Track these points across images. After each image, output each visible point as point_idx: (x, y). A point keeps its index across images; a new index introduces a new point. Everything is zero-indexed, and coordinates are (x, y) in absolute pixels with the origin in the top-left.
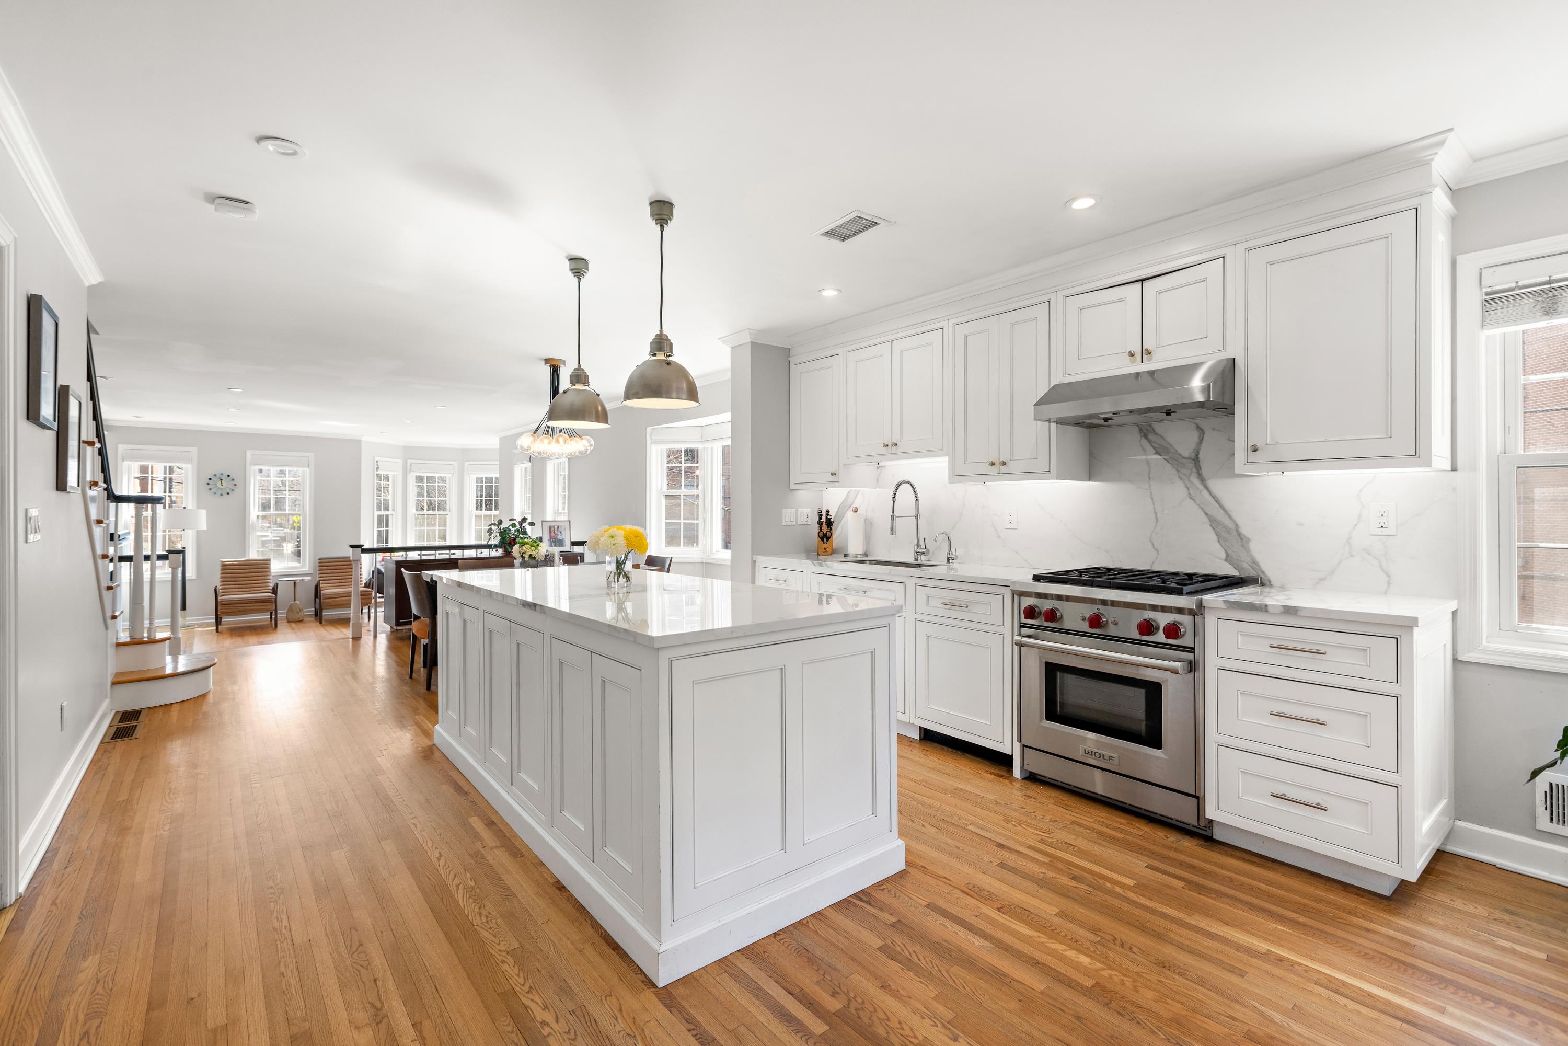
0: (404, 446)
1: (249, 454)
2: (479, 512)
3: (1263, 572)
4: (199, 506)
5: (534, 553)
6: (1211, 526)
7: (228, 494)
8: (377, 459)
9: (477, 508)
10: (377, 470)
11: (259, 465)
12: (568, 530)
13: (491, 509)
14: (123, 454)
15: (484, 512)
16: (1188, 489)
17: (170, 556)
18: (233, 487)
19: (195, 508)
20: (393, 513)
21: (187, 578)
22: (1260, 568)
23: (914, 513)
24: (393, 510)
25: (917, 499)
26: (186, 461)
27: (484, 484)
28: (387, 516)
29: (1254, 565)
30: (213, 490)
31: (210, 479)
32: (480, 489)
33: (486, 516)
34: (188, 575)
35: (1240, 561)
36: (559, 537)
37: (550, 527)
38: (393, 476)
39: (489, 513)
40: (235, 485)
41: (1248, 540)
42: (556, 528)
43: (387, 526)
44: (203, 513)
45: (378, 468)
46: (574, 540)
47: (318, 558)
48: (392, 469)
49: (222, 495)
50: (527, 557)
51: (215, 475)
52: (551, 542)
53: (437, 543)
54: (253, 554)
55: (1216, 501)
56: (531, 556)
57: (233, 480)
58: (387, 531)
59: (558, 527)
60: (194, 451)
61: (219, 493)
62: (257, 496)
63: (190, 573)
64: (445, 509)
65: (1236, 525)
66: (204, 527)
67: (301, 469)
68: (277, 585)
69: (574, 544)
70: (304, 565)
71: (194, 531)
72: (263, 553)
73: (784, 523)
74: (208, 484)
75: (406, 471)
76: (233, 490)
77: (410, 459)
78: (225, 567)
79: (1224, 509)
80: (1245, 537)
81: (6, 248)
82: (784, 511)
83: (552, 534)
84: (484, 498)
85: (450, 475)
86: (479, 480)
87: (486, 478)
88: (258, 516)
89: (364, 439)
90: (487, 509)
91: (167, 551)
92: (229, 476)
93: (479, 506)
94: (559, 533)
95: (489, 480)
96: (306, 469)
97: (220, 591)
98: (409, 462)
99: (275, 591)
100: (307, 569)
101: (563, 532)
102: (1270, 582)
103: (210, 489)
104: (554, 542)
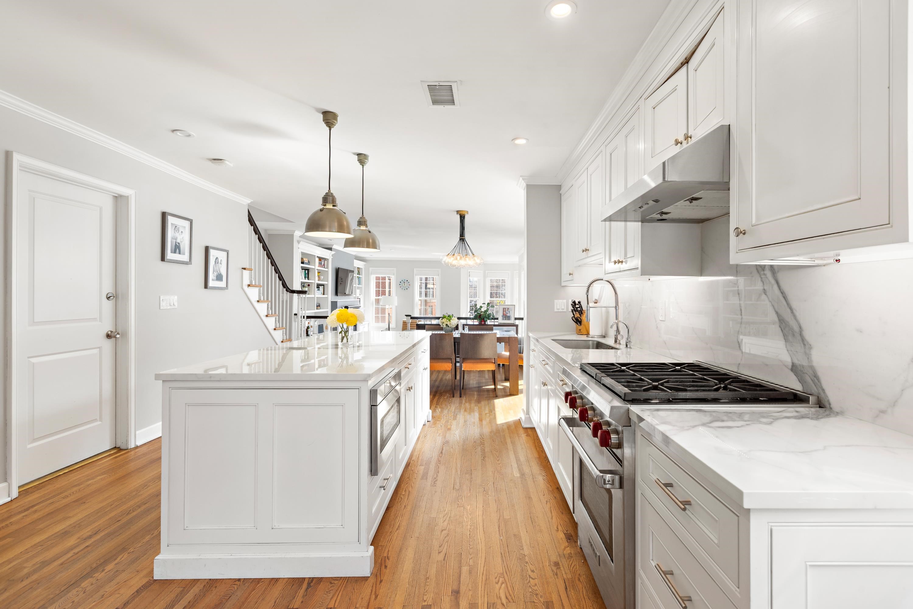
1: (415, 270)
3: (823, 390)
5: (448, 323)
6: (780, 327)
7: (407, 289)
11: (419, 275)
12: (513, 311)
14: (371, 272)
16: (763, 282)
18: (409, 286)
22: (821, 385)
23: (614, 305)
24: (479, 298)
25: (616, 293)
26: (392, 274)
28: (476, 301)
29: (815, 379)
30: (402, 287)
31: (401, 282)
35: (804, 373)
36: (508, 315)
37: (504, 308)
41: (810, 348)
42: (507, 309)
45: (470, 276)
46: (516, 317)
52: (503, 317)
53: (430, 315)
55: (784, 297)
57: (409, 282)
59: (508, 308)
60: (395, 269)
61: (404, 289)
62: (418, 290)
64: (505, 297)
65: (800, 327)
67: (436, 277)
69: (516, 319)
71: (395, 306)
73: (556, 310)
74: (400, 285)
75: (485, 277)
79: (791, 309)
80: (808, 342)
81: (130, 196)
82: (556, 301)
83: (504, 313)
85: (507, 279)
88: (419, 300)
94: (508, 313)
96: (438, 277)
98: (487, 272)
101: (510, 312)
102: (830, 404)
104: (505, 317)
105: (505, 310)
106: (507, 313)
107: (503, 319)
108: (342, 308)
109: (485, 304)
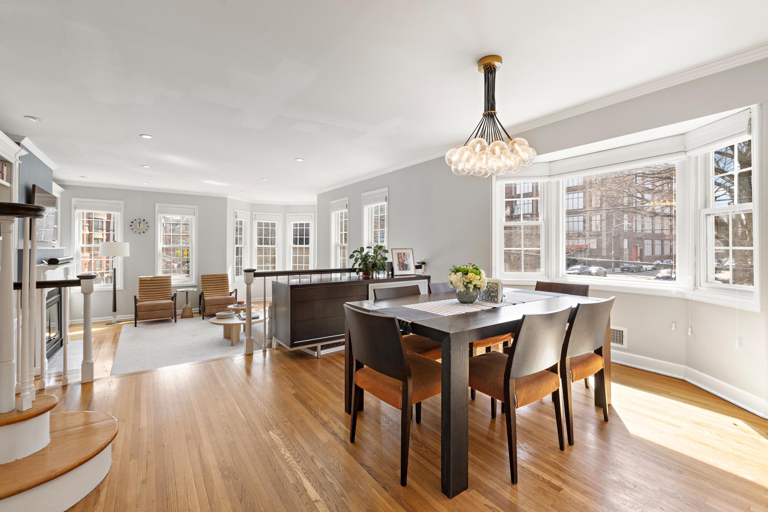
0: (251, 204)
1: (157, 205)
2: (295, 246)
4: (125, 241)
7: (144, 232)
8: (236, 211)
9: (294, 243)
10: (236, 218)
11: (164, 213)
13: (303, 244)
14: (75, 205)
15: (298, 246)
17: (82, 281)
18: (147, 228)
19: (122, 241)
20: (245, 246)
21: (117, 289)
24: (245, 244)
26: (117, 210)
27: (298, 228)
28: (241, 248)
30: (134, 230)
31: (132, 222)
32: (295, 231)
33: (299, 248)
34: (118, 287)
36: (406, 262)
37: (398, 254)
38: (245, 222)
39: (301, 246)
40: (148, 226)
42: (402, 254)
43: (241, 255)
44: (127, 245)
45: (236, 217)
47: (201, 275)
48: (244, 218)
49: (140, 233)
50: (471, 286)
51: (135, 220)
52: (400, 267)
54: (160, 273)
56: (475, 286)
57: (147, 223)
58: (241, 257)
59: (404, 254)
60: (122, 203)
61: (138, 232)
62: (162, 234)
63: (119, 286)
64: (274, 244)
66: (128, 254)
67: (190, 216)
68: (175, 294)
70: (192, 280)
71: (122, 257)
72: (166, 272)
74: (131, 226)
75: (252, 220)
76: (147, 230)
77: (254, 212)
78: (142, 282)
84: (298, 237)
85: (278, 222)
86: (296, 225)
87: (300, 224)
88: (163, 248)
89: (229, 197)
90: (300, 244)
91: (78, 277)
92: (144, 220)
93: (295, 242)
94: (405, 259)
95: (301, 225)
96: (193, 217)
97: (138, 298)
98: (254, 213)
99: (174, 298)
100: (194, 283)
101: (408, 258)
103: (132, 229)
104: (402, 266)
105: (400, 256)
106: (404, 261)
107: (400, 270)
108: (43, 263)
109: (371, 248)
